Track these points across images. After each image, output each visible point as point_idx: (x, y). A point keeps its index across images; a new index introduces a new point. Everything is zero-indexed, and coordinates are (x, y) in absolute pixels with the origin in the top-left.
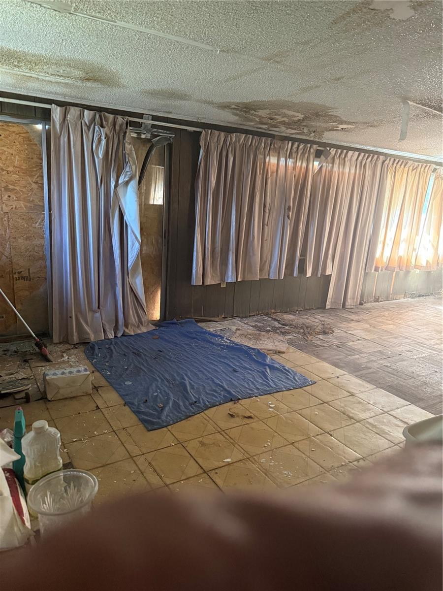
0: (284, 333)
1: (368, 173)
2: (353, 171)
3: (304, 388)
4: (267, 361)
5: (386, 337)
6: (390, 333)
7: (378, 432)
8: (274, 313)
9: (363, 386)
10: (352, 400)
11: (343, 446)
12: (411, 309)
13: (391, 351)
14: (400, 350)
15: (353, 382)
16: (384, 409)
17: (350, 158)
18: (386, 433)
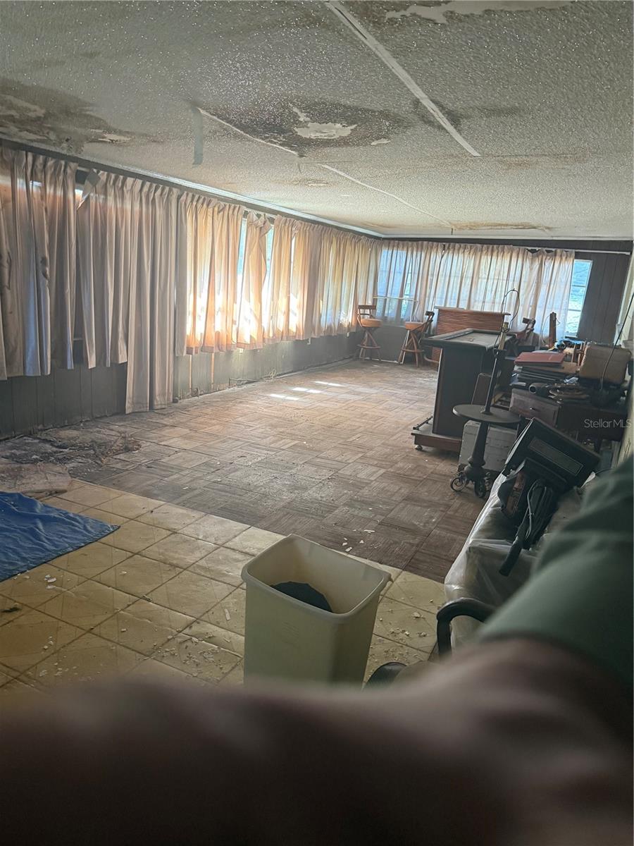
0: (63, 460)
1: (160, 212)
2: (137, 208)
3: (103, 540)
4: (37, 510)
5: (212, 443)
6: (217, 436)
7: (213, 577)
8: (42, 430)
9: (188, 515)
10: (173, 540)
11: (167, 611)
12: (239, 400)
13: (219, 461)
14: (231, 457)
15: (174, 514)
16: (219, 542)
17: (130, 188)
18: (224, 575)
